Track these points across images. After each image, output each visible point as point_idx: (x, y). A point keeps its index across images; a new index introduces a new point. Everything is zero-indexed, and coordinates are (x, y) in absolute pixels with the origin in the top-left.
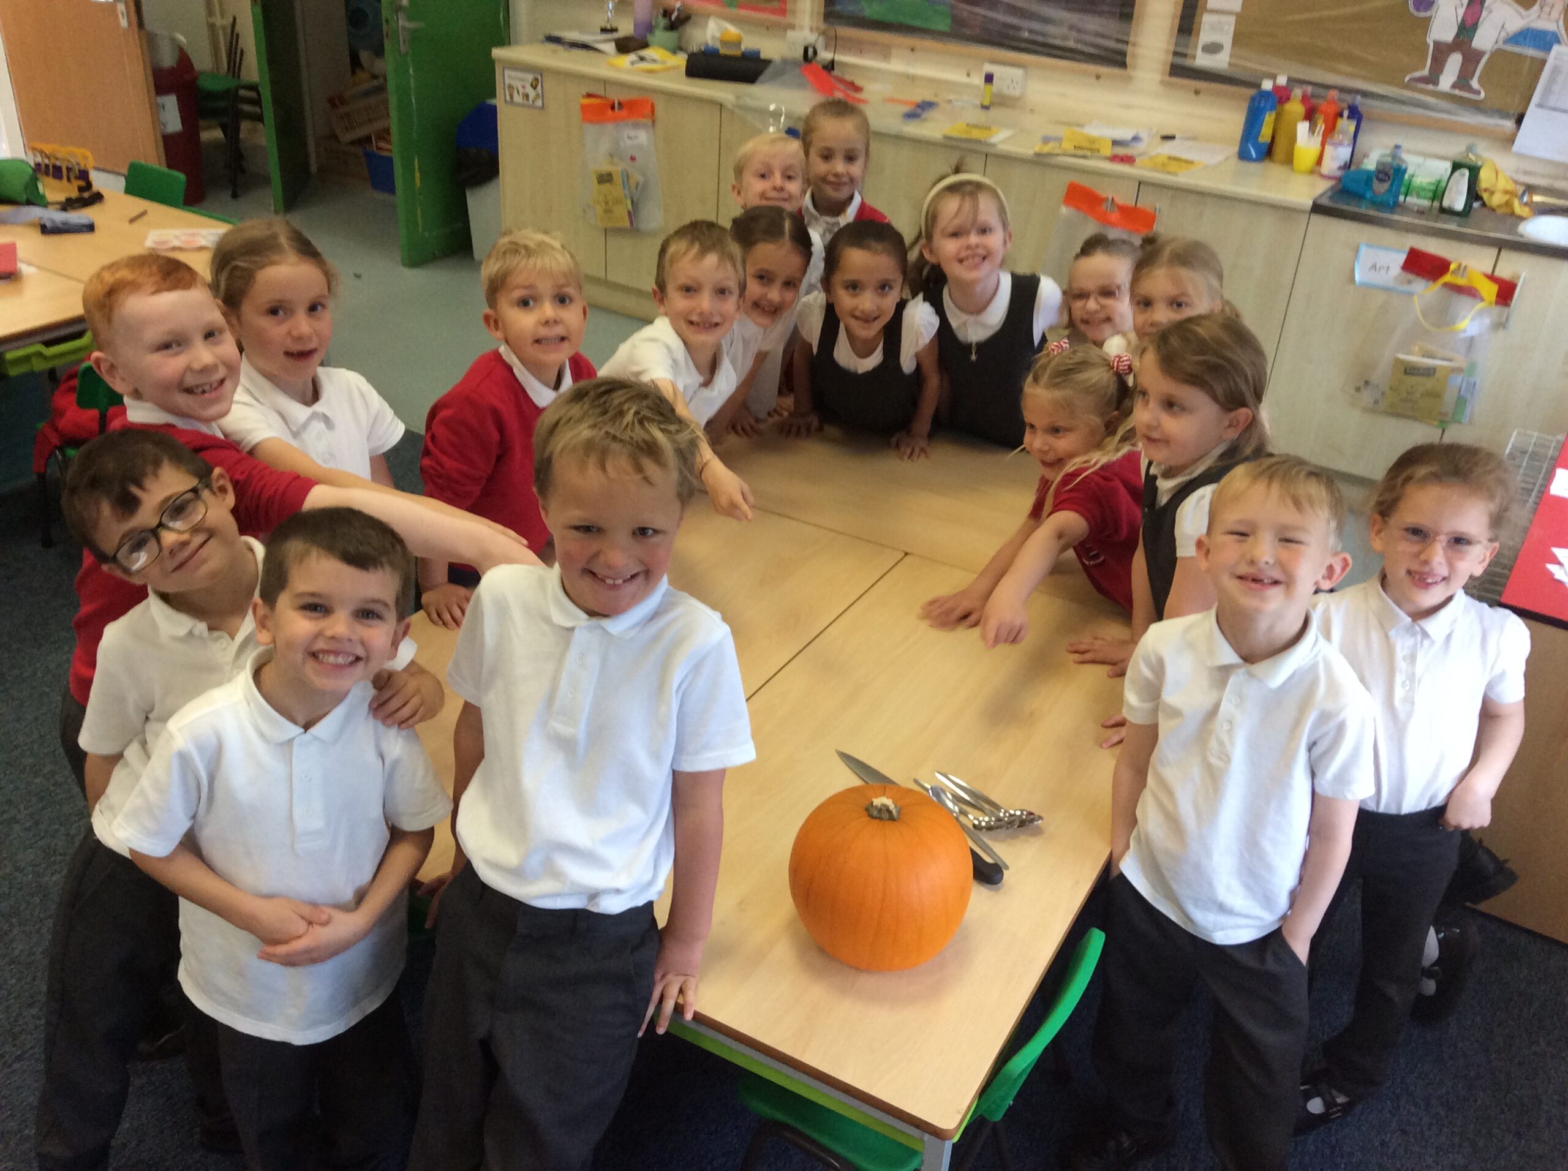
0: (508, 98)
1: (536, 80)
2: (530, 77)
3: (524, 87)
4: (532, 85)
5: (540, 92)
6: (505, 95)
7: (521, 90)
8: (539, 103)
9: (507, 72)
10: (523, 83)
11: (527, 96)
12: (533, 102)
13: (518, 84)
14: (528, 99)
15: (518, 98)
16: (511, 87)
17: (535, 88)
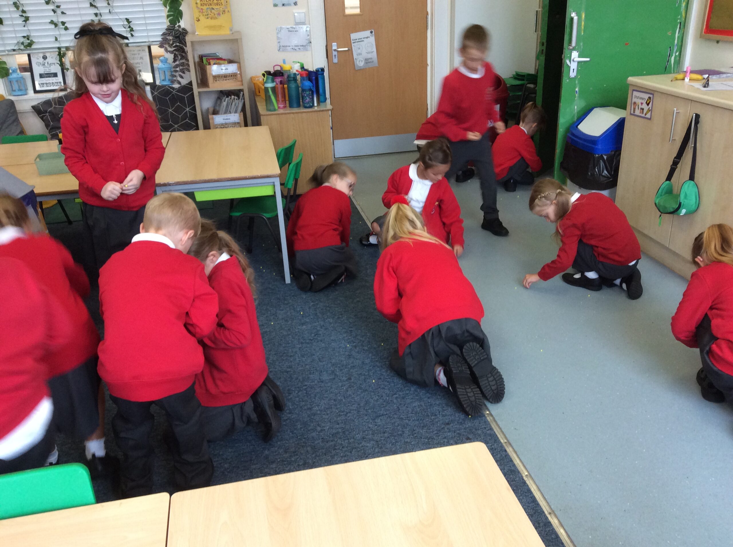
0: (632, 112)
1: (650, 98)
2: (646, 96)
3: (642, 104)
4: (646, 103)
5: (650, 109)
6: (631, 110)
7: (640, 106)
8: (648, 116)
9: (635, 93)
10: (641, 101)
11: (643, 109)
12: (646, 115)
13: (639, 101)
14: (643, 113)
15: (637, 112)
16: (635, 103)
17: (648, 105)
